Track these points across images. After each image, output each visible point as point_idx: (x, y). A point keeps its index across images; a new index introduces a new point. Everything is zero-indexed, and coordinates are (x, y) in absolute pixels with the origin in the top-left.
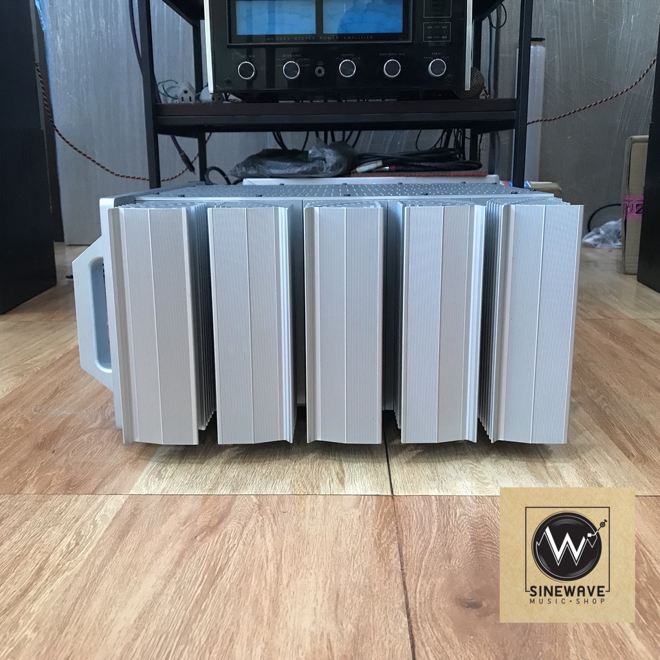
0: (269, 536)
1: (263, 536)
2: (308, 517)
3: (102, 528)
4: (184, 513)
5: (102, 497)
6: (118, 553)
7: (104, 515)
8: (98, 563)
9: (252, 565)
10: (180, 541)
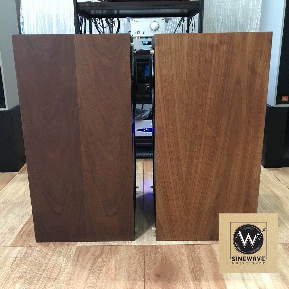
0: (113, 258)
1: (112, 258)
2: (122, 253)
3: (72, 256)
4: (92, 252)
5: (71, 247)
6: (78, 264)
7: (72, 253)
8: (73, 266)
9: (110, 266)
10: (92, 260)
